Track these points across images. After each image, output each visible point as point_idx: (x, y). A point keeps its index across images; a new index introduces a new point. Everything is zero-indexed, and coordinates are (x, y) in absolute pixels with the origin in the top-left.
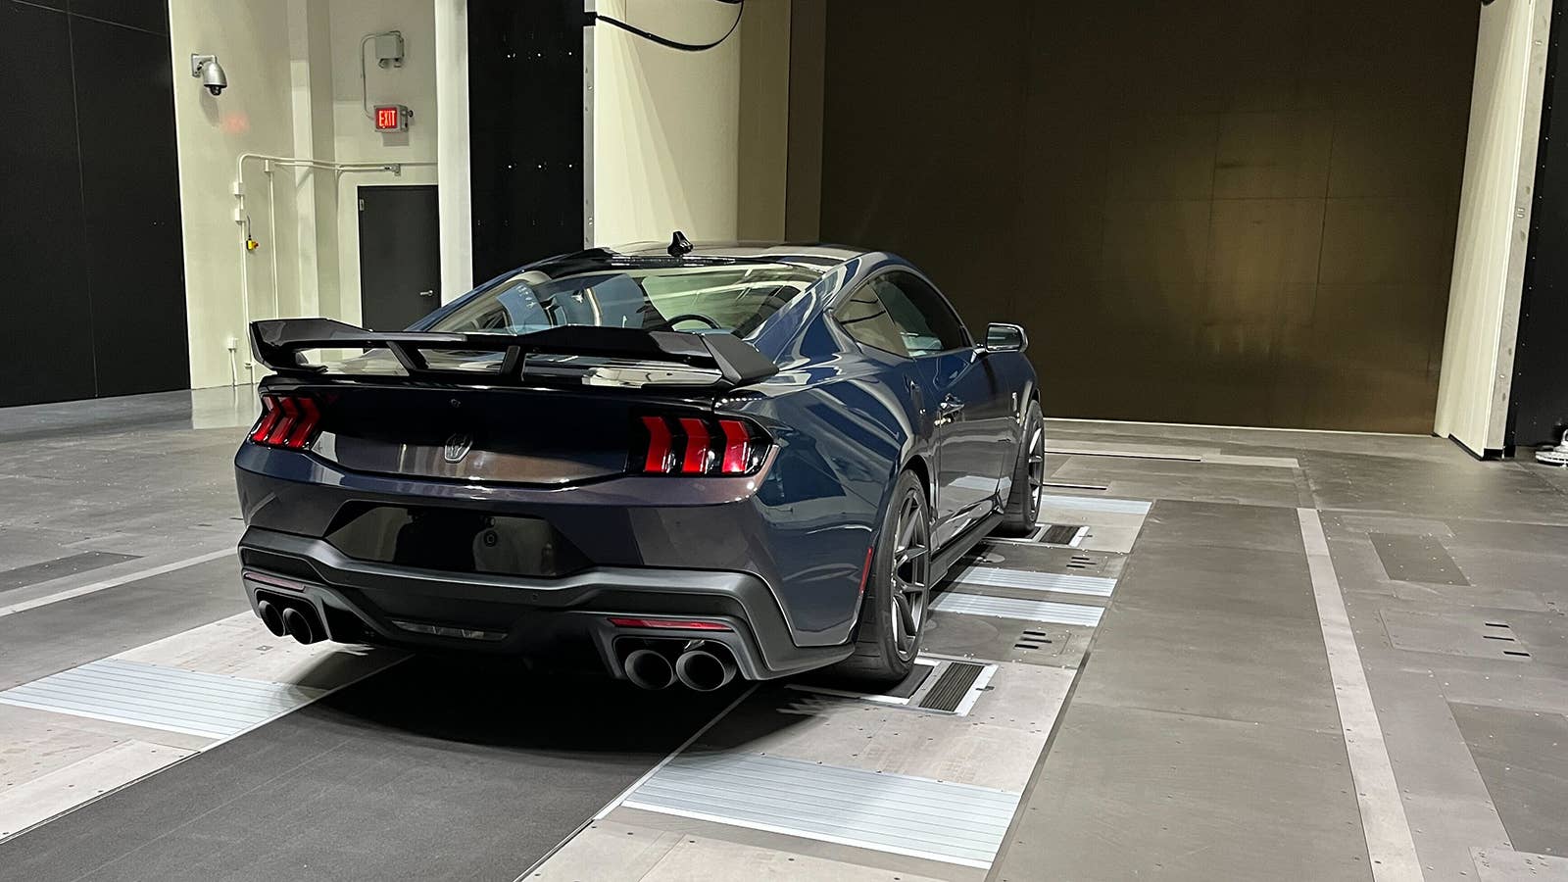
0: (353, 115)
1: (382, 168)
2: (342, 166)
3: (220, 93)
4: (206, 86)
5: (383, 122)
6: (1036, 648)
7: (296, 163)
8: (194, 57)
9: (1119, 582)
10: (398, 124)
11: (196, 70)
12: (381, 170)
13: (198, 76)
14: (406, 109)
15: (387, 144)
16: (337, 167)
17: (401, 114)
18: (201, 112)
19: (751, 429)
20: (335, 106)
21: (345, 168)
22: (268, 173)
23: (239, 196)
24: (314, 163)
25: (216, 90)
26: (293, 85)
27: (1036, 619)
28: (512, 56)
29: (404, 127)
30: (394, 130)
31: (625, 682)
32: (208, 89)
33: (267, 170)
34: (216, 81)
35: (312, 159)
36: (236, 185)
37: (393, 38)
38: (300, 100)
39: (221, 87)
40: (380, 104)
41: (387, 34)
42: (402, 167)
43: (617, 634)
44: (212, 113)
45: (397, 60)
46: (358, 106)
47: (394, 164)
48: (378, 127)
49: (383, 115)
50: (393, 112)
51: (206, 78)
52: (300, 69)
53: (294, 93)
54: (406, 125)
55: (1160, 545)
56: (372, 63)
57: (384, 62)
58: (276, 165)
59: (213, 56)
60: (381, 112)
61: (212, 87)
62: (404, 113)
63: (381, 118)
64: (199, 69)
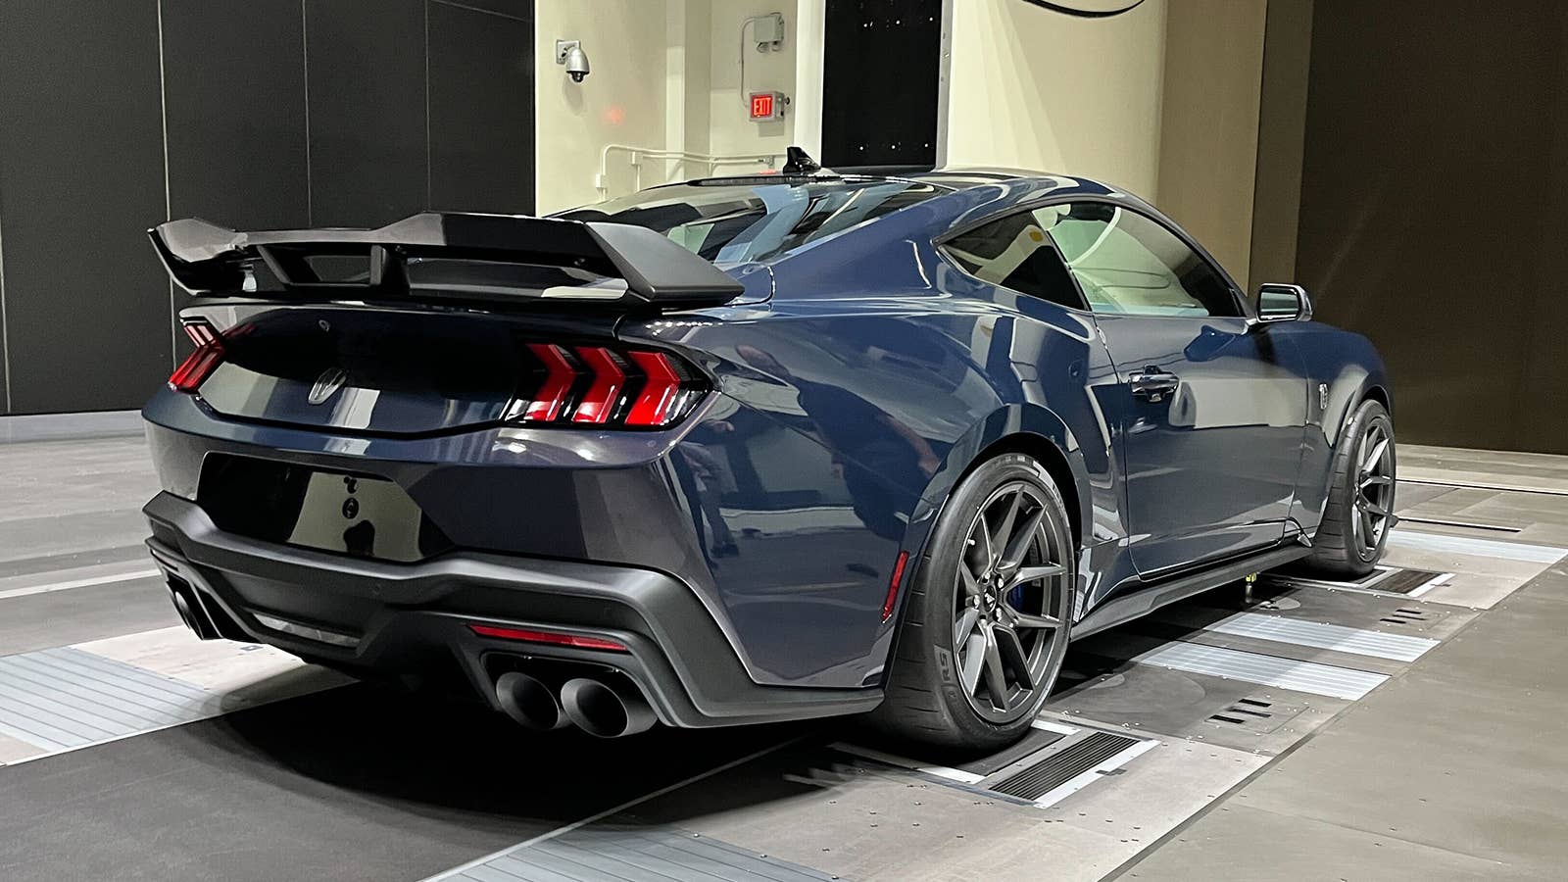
0: (730, 104)
1: (756, 160)
2: (717, 159)
3: (581, 80)
4: (568, 72)
5: (758, 110)
6: (1239, 722)
7: (668, 156)
8: (560, 43)
9: (1442, 644)
10: (773, 113)
11: (560, 57)
12: (755, 163)
13: (563, 63)
14: (782, 95)
15: (762, 134)
16: (711, 161)
17: (777, 102)
18: (564, 102)
19: (678, 366)
20: (712, 95)
21: (719, 161)
22: (636, 166)
23: (601, 189)
24: (686, 155)
25: (578, 76)
26: (668, 73)
27: (1274, 684)
28: (869, 25)
29: (779, 115)
30: (768, 118)
31: (502, 715)
32: (571, 76)
33: (634, 162)
34: (578, 67)
35: (683, 151)
36: (598, 177)
37: (773, 20)
38: (674, 89)
39: (583, 73)
40: (756, 91)
41: (767, 16)
42: (776, 159)
43: (482, 648)
44: (576, 101)
45: (776, 43)
46: (735, 95)
47: (769, 156)
48: (753, 116)
49: (758, 103)
50: (769, 99)
51: (569, 66)
52: (676, 56)
53: (668, 81)
54: (782, 114)
55: (1544, 602)
56: (751, 47)
57: (763, 46)
58: (645, 158)
59: (577, 42)
60: (756, 100)
61: (575, 74)
62: (780, 100)
63: (756, 107)
64: (564, 55)
